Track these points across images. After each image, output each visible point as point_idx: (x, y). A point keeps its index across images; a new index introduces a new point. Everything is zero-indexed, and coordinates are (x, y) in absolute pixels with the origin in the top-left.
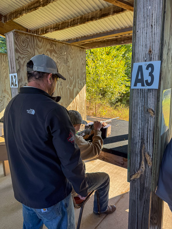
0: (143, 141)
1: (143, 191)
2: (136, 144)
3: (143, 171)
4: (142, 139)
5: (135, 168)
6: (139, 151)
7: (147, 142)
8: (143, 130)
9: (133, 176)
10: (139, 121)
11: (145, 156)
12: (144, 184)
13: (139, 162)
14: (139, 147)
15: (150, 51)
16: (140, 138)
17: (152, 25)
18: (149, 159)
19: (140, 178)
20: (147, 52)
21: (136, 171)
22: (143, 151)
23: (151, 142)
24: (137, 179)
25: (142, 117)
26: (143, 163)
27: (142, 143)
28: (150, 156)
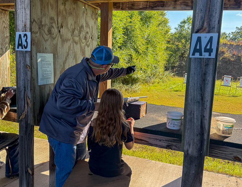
0: (25, 89)
1: (27, 127)
2: (21, 91)
3: (27, 111)
4: (25, 87)
5: (21, 110)
6: (23, 96)
7: (27, 89)
8: (25, 81)
9: (21, 117)
10: (22, 74)
11: (27, 100)
12: (27, 122)
13: (23, 105)
14: (23, 94)
15: (25, 25)
16: (23, 87)
17: (25, 8)
18: (29, 101)
19: (25, 117)
20: (24, 26)
21: (22, 112)
22: (25, 96)
23: (30, 89)
24: (23, 119)
25: (23, 71)
26: (26, 105)
27: (25, 90)
28: (30, 99)
